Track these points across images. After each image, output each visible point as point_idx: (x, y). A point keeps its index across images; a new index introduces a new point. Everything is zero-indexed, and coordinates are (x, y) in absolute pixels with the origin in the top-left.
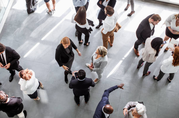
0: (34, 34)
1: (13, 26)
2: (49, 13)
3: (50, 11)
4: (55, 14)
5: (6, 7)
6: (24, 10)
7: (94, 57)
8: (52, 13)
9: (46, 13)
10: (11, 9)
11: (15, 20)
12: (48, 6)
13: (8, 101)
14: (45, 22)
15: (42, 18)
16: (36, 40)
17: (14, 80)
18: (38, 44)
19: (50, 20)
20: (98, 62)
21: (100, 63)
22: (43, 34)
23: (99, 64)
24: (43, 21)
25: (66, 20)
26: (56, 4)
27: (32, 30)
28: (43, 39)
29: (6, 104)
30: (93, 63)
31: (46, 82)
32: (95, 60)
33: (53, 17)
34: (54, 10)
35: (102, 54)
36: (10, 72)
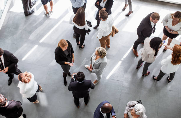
0: (32, 37)
1: (10, 29)
2: (46, 15)
3: (48, 13)
4: (52, 16)
5: (3, 9)
6: (21, 13)
7: (93, 58)
9: (44, 15)
10: (8, 12)
11: (12, 23)
12: (46, 8)
14: (42, 24)
15: (40, 20)
16: (34, 43)
17: (13, 84)
18: (36, 46)
19: (47, 22)
20: (97, 64)
21: (100, 64)
22: (41, 36)
23: (98, 65)
24: (41, 24)
25: (64, 22)
26: (54, 6)
27: (30, 32)
28: (41, 41)
30: (92, 64)
31: (45, 84)
32: (94, 61)
33: (51, 19)
34: (52, 12)
35: (101, 55)
36: (9, 76)
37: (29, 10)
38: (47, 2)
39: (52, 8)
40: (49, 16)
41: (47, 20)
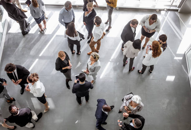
0: (32, 53)
1: (12, 48)
2: (41, 32)
3: (42, 30)
4: (47, 32)
5: (2, 32)
6: (19, 33)
7: (89, 64)
8: (44, 32)
9: (39, 33)
10: (7, 33)
11: (13, 43)
12: (40, 26)
13: (18, 113)
15: (36, 37)
16: (35, 57)
18: (37, 60)
19: (43, 38)
20: (93, 68)
21: (95, 68)
22: (40, 50)
23: (94, 69)
24: (38, 40)
25: (57, 36)
27: (30, 49)
28: (40, 55)
29: (17, 116)
31: (50, 91)
32: (90, 66)
33: (46, 35)
34: (46, 29)
36: (21, 86)
37: (25, 29)
38: (41, 22)
39: (45, 26)
40: (44, 33)
41: (43, 36)
